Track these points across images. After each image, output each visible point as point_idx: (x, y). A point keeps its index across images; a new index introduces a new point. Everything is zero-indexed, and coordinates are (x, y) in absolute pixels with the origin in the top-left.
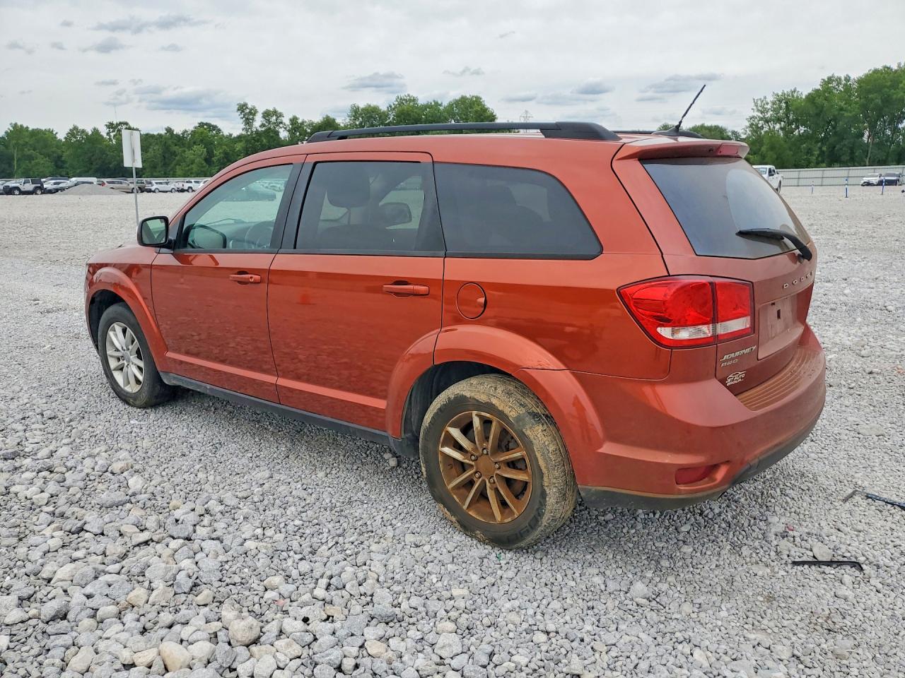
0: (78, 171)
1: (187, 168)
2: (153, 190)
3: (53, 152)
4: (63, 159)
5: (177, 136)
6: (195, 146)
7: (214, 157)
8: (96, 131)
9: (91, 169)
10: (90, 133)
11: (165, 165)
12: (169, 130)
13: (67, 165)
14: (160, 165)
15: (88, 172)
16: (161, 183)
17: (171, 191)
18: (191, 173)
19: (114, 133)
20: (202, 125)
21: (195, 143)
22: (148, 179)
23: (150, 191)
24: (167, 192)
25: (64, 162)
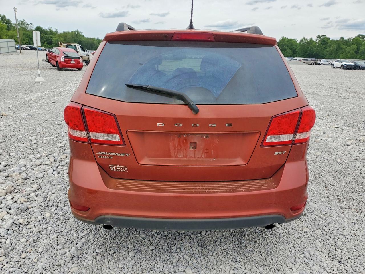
0: (300, 55)
1: (345, 55)
2: (320, 64)
3: (294, 48)
4: (296, 50)
5: (346, 41)
6: (352, 45)
7: (360, 50)
8: (311, 39)
9: (305, 54)
10: (309, 40)
11: (336, 53)
12: (342, 38)
13: (297, 53)
14: (334, 53)
15: (304, 55)
16: (325, 61)
17: (328, 65)
18: (346, 57)
19: (319, 40)
20: (359, 35)
21: (353, 44)
22: (320, 59)
23: (319, 64)
24: (326, 65)
25: (296, 52)
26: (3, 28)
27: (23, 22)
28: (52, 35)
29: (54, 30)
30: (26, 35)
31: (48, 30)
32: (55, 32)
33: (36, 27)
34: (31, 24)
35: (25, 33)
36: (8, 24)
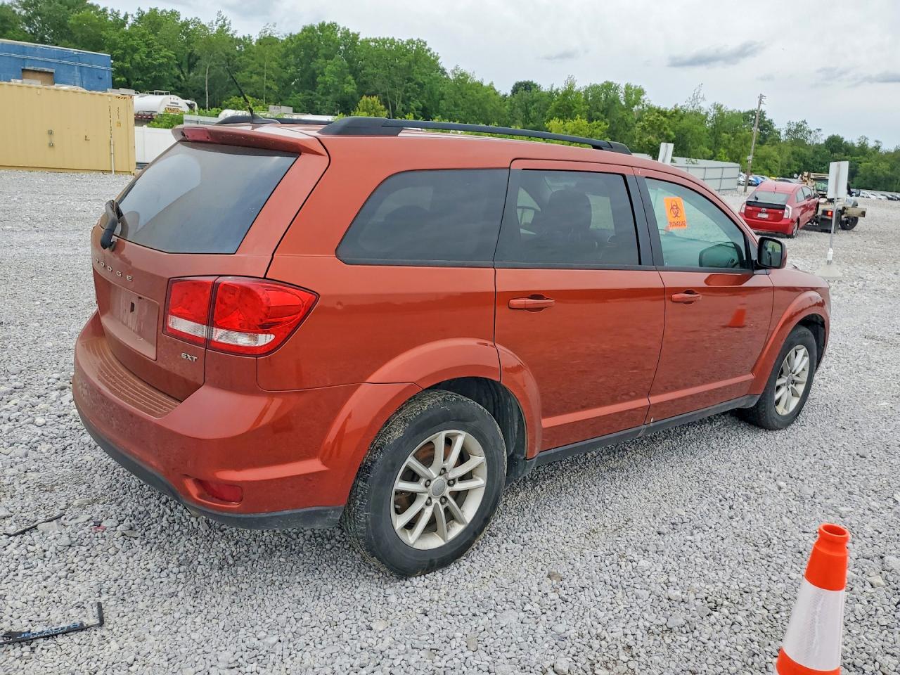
26: (748, 139)
27: (801, 126)
28: (861, 157)
29: (871, 144)
30: (798, 155)
31: (856, 145)
32: (872, 149)
33: (826, 138)
34: (819, 130)
35: (797, 150)
36: (766, 131)
